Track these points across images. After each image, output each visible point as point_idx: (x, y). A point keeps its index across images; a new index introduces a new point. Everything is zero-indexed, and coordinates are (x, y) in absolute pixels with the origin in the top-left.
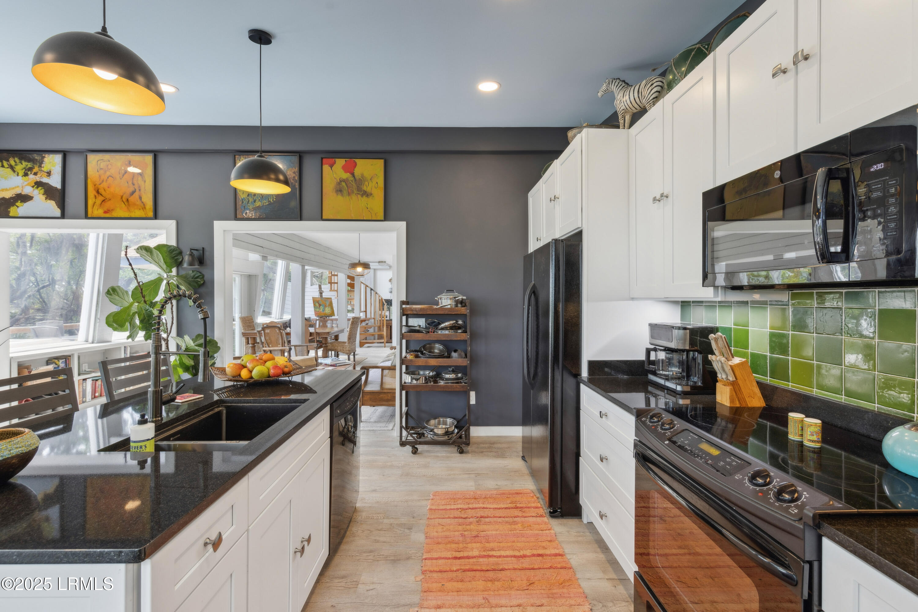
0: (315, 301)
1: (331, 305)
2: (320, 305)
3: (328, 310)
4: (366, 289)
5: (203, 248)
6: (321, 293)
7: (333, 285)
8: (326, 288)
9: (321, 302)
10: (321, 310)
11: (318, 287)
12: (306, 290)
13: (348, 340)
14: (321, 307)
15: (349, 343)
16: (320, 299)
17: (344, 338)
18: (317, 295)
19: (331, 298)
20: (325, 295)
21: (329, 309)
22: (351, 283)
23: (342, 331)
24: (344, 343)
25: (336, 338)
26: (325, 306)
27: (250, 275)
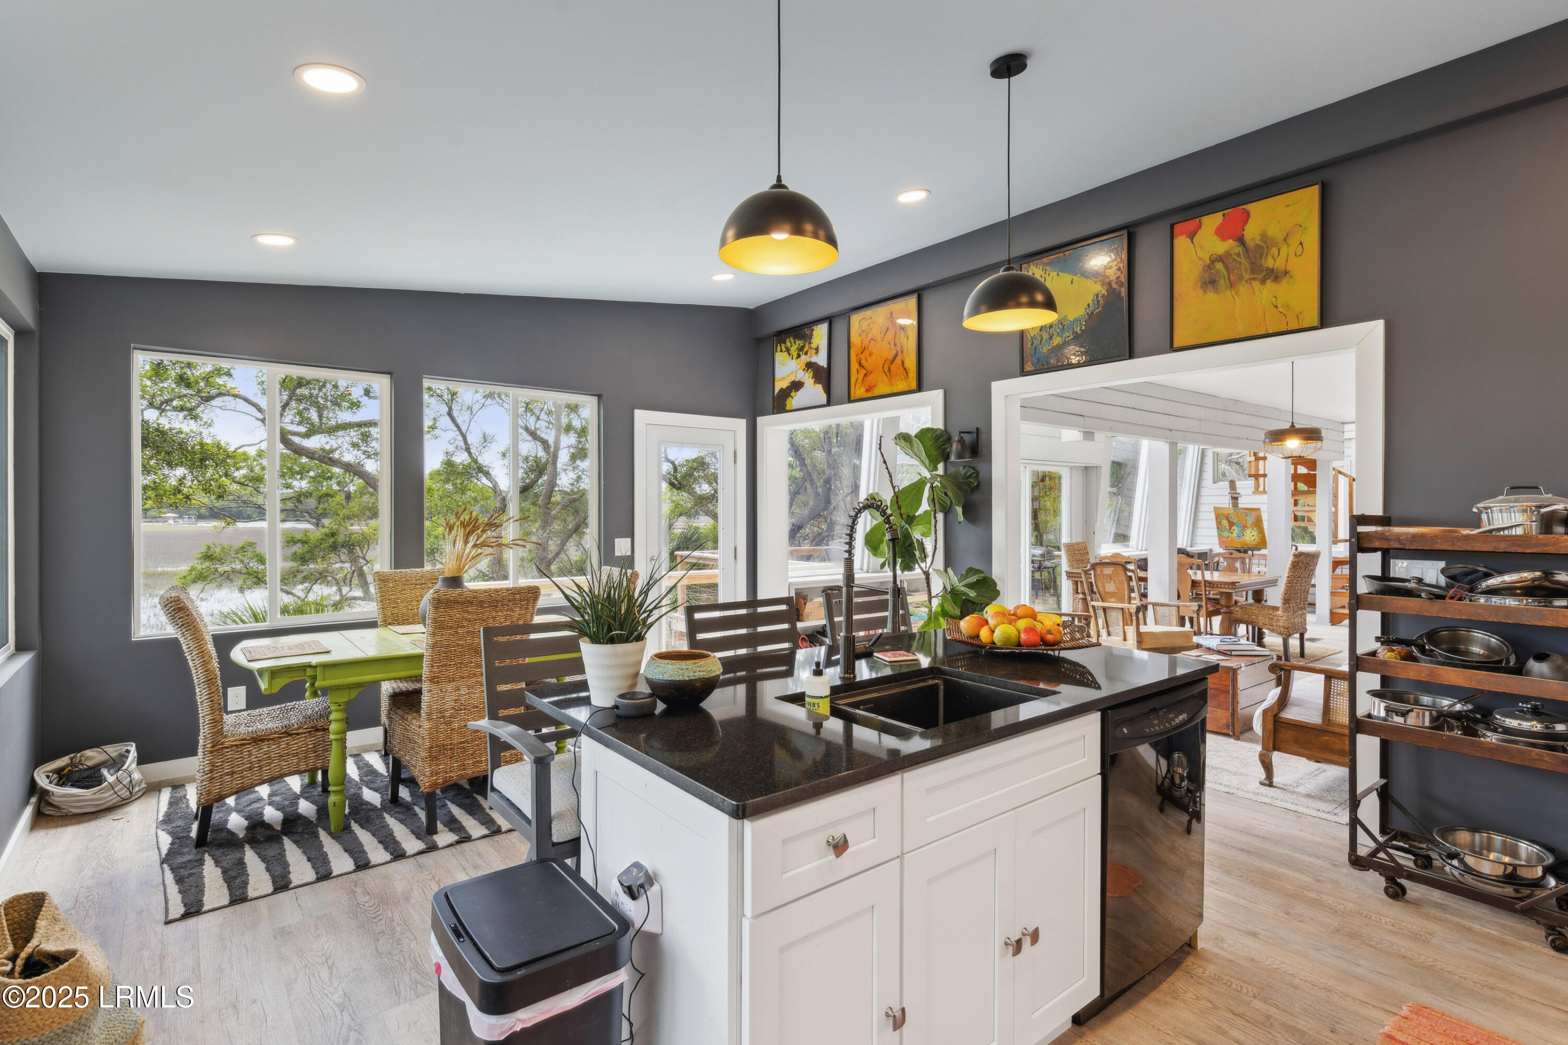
0: (1220, 516)
1: (1258, 523)
2: (1231, 524)
3: (1250, 536)
4: (1351, 486)
5: (977, 429)
6: (1235, 499)
7: (1261, 480)
8: (1245, 486)
9: (1234, 519)
10: (1235, 535)
11: (1228, 486)
12: (1204, 492)
13: (1284, 604)
14: (1234, 528)
15: (1286, 610)
16: (1231, 511)
17: (1274, 597)
18: (1225, 502)
19: (1259, 509)
20: (1243, 503)
21: (1255, 533)
22: (1308, 474)
23: (1273, 582)
24: (1275, 608)
25: (1258, 596)
26: (1245, 527)
27: (1086, 467)
